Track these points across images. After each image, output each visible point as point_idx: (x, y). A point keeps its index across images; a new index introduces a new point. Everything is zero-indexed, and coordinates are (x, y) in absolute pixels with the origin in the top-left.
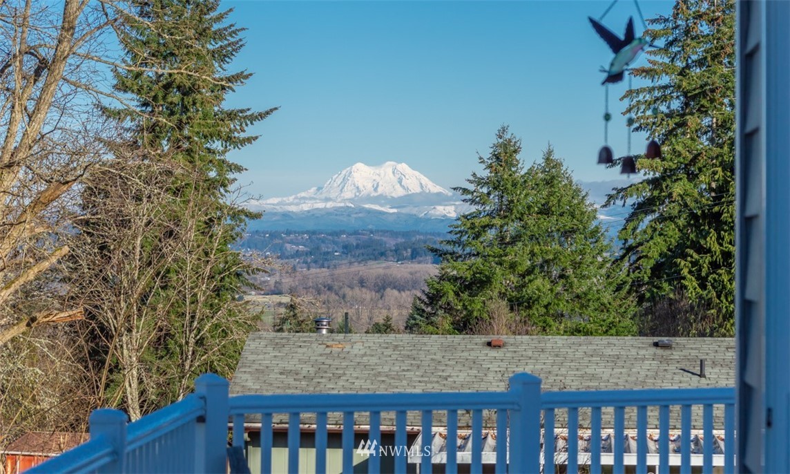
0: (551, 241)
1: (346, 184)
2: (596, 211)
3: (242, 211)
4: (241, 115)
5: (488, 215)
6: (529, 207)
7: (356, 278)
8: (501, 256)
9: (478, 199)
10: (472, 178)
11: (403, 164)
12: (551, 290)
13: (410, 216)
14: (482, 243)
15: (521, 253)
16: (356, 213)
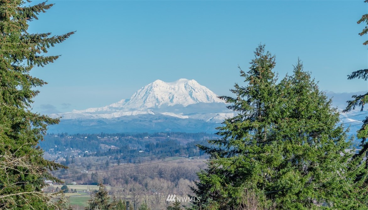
0: (301, 140)
1: (148, 96)
2: (338, 114)
3: (43, 118)
4: (42, 38)
5: (248, 119)
6: (282, 112)
7: (156, 170)
8: (260, 153)
9: (240, 106)
10: (235, 89)
11: (193, 80)
12: (301, 181)
13: (199, 121)
14: (243, 142)
15: (276, 150)
16: (156, 119)
